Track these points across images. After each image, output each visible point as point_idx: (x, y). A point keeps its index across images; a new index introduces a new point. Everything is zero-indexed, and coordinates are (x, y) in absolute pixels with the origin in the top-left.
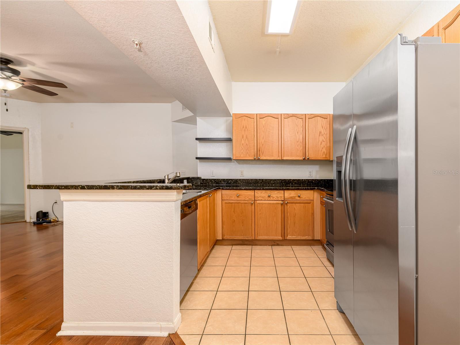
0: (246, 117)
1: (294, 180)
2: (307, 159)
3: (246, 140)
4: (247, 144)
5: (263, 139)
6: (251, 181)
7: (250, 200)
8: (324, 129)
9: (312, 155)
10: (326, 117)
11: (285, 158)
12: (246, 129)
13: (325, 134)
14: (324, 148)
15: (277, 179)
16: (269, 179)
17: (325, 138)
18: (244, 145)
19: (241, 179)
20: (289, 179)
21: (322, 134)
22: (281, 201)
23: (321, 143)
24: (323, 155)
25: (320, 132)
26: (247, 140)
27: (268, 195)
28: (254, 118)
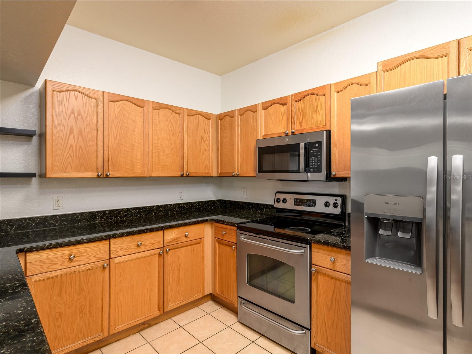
0: (80, 94)
1: (159, 207)
2: (186, 176)
3: (78, 139)
4: (80, 147)
5: (115, 139)
6: (81, 217)
7: (100, 259)
8: (207, 133)
9: (192, 169)
10: (209, 118)
11: (154, 175)
12: (80, 117)
13: (207, 140)
14: (206, 159)
15: (131, 208)
16: (117, 210)
17: (207, 146)
18: (74, 148)
19: (57, 215)
20: (151, 206)
21: (204, 140)
22: (159, 250)
23: (203, 152)
24: (205, 169)
25: (201, 136)
26: (81, 138)
27: (136, 243)
28: (97, 99)
